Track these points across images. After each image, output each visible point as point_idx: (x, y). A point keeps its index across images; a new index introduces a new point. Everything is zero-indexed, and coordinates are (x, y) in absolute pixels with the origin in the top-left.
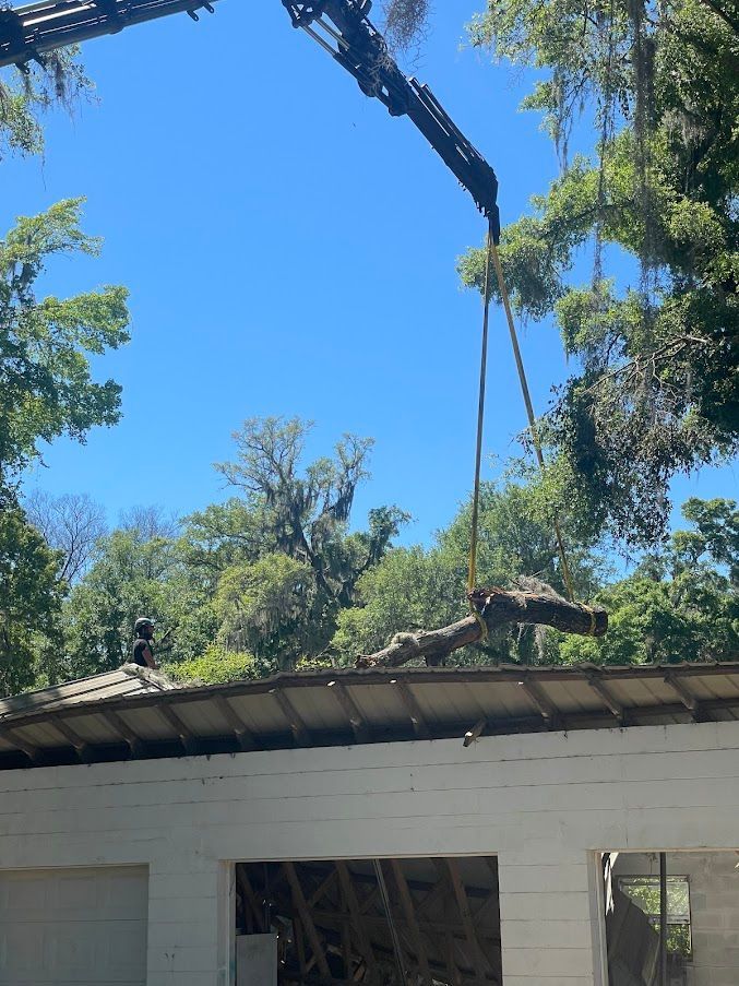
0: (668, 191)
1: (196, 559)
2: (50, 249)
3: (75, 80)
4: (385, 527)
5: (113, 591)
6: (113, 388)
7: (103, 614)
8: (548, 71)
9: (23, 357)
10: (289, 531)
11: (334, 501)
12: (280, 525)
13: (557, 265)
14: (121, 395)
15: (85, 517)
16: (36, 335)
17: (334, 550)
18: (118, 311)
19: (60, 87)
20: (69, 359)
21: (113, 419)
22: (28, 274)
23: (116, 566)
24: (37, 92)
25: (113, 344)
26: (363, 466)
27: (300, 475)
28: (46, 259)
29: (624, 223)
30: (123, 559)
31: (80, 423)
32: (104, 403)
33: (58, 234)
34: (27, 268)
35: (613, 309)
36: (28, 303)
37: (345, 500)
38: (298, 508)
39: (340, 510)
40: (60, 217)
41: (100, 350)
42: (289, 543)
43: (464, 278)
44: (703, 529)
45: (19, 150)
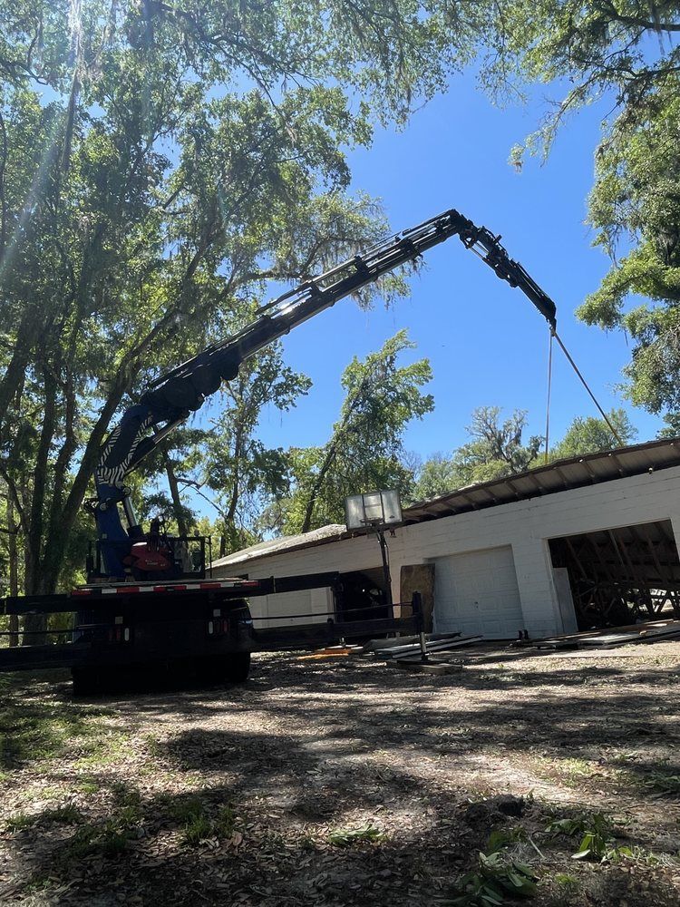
0: (662, 266)
1: (461, 468)
2: (399, 349)
3: (420, 264)
4: (536, 444)
5: (430, 484)
6: (430, 397)
7: (428, 493)
8: (601, 230)
9: (396, 391)
10: (497, 450)
11: (513, 437)
12: (493, 448)
13: (617, 306)
14: (434, 400)
15: (414, 459)
16: (399, 383)
17: (517, 456)
18: (427, 368)
19: (415, 268)
20: (411, 389)
21: (432, 410)
22: (392, 360)
23: (429, 475)
24: (406, 270)
25: (427, 381)
26: (524, 421)
27: (500, 428)
28: (397, 353)
29: (645, 284)
30: (432, 472)
31: (420, 412)
32: (428, 403)
33: (400, 343)
34: (391, 357)
35: (649, 316)
36: (394, 371)
37: (518, 436)
38: (500, 441)
39: (517, 440)
40: (401, 337)
41: (423, 384)
42: (497, 455)
43: (578, 318)
44: (674, 426)
45: (402, 296)
